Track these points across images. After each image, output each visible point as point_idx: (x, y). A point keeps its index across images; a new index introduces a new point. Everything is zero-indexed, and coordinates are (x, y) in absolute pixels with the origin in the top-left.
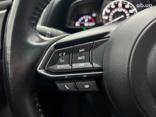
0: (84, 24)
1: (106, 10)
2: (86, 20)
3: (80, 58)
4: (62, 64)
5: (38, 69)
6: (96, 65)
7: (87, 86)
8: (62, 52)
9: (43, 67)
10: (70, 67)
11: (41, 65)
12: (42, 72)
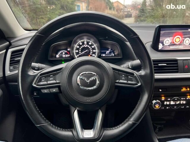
0: (62, 56)
1: (76, 46)
2: (64, 53)
3: (51, 79)
4: (43, 82)
5: (33, 85)
6: (57, 81)
7: (54, 90)
8: (43, 77)
9: (35, 84)
10: (47, 83)
11: (34, 83)
12: (35, 85)
